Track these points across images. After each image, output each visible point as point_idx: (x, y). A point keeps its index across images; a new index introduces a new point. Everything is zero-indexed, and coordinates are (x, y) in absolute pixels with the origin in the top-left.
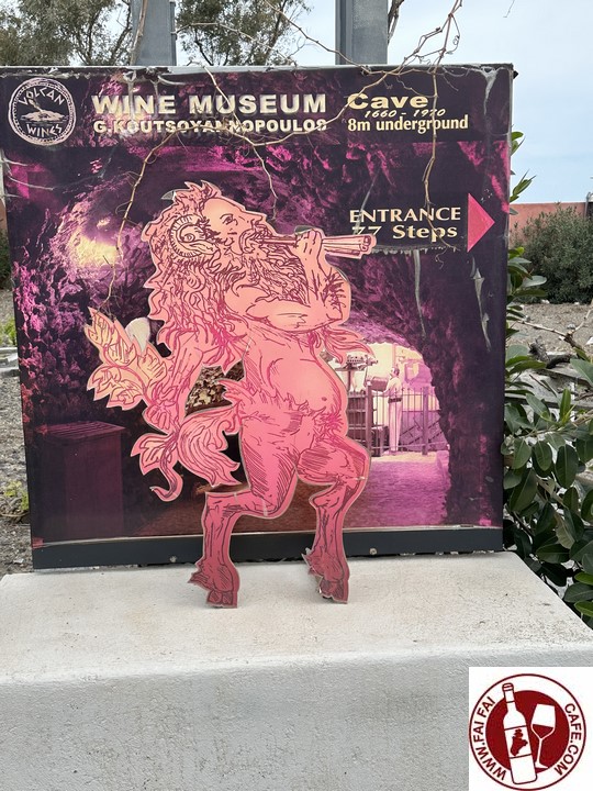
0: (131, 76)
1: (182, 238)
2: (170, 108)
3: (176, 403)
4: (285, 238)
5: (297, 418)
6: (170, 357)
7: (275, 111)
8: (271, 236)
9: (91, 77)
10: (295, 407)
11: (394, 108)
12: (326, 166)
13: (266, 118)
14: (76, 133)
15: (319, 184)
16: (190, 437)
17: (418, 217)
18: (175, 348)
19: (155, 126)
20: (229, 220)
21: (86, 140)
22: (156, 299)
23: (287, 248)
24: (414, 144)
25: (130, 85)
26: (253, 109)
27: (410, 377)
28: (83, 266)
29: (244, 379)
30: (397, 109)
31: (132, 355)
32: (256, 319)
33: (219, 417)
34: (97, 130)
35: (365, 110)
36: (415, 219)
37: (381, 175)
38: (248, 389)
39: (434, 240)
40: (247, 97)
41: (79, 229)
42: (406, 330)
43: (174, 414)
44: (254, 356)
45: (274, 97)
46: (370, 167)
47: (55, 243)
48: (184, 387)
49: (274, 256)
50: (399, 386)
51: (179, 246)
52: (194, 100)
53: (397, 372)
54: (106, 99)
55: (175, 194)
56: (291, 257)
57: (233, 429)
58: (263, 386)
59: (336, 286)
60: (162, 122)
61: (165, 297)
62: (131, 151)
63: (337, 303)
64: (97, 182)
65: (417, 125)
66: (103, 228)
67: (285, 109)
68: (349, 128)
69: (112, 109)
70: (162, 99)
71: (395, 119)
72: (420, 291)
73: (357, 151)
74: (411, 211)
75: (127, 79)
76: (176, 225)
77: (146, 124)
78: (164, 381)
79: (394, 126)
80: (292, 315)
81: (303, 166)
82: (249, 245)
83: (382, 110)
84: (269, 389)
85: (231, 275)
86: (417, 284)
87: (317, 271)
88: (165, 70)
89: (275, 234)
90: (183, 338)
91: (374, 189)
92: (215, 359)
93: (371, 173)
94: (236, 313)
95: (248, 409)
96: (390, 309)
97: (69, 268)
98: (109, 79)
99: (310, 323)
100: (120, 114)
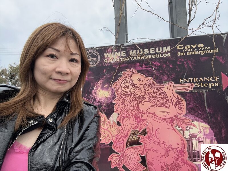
0: (114, 47)
1: (125, 87)
2: (124, 54)
3: (123, 143)
4: (160, 85)
5: (168, 151)
6: (121, 126)
7: (154, 52)
8: (155, 85)
9: (104, 49)
10: (167, 147)
11: (192, 48)
12: (171, 66)
13: (152, 54)
14: (100, 63)
15: (169, 72)
16: (128, 156)
17: (204, 80)
18: (122, 123)
19: (120, 59)
20: (140, 80)
21: (102, 65)
22: (116, 106)
23: (161, 89)
24: (200, 58)
25: (114, 49)
26: (148, 52)
27: (206, 134)
28: (100, 98)
29: (147, 135)
30: (193, 48)
31: (108, 125)
32: (150, 113)
33: (138, 149)
34: (105, 62)
35: (183, 50)
36: (203, 81)
37: (190, 68)
38: (149, 139)
39: (210, 87)
40: (146, 49)
41: (100, 88)
42: (203, 117)
43: (122, 147)
44: (150, 127)
45: (154, 48)
46: (186, 66)
47: (93, 91)
48: (125, 137)
49: (156, 92)
50: (202, 137)
51: (124, 89)
52: (131, 51)
53: (201, 132)
54: (108, 54)
55: (122, 73)
56: (162, 91)
57: (143, 154)
58: (154, 138)
59: (180, 102)
60: (122, 58)
61: (119, 106)
62: (114, 66)
63: (181, 108)
64: (105, 75)
65: (201, 53)
66: (106, 87)
67: (157, 51)
68: (178, 55)
69: (109, 56)
70: (122, 52)
71: (193, 51)
72: (207, 104)
73: (181, 61)
74: (201, 78)
75: (113, 48)
76: (123, 82)
77: (118, 59)
78: (119, 135)
79: (193, 53)
80: (164, 112)
81: (163, 67)
82: (147, 88)
83: (188, 49)
84: (156, 139)
85: (141, 98)
86: (206, 102)
87: (172, 96)
88: (123, 45)
89: (156, 84)
90: (125, 120)
91: (187, 72)
92: (136, 127)
93: (186, 67)
94: (143, 111)
95: (149, 146)
96: (196, 110)
97: (97, 98)
98: (108, 48)
99: (171, 115)
100: (111, 57)
